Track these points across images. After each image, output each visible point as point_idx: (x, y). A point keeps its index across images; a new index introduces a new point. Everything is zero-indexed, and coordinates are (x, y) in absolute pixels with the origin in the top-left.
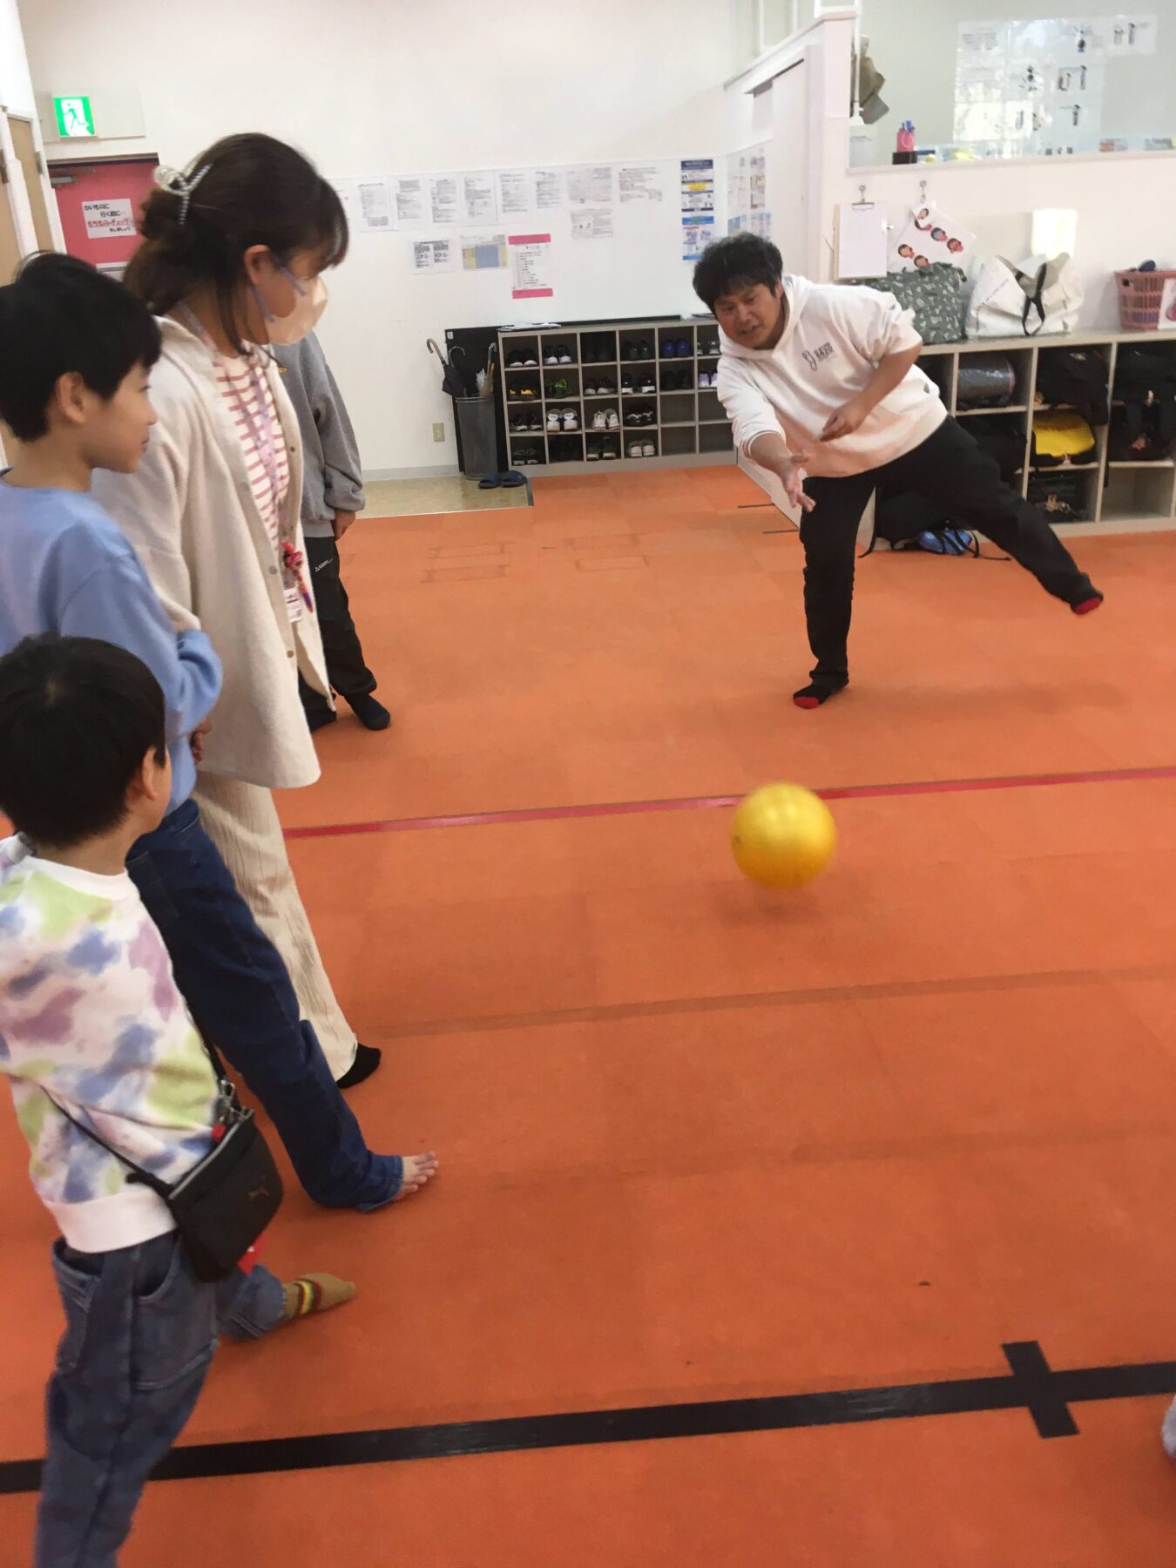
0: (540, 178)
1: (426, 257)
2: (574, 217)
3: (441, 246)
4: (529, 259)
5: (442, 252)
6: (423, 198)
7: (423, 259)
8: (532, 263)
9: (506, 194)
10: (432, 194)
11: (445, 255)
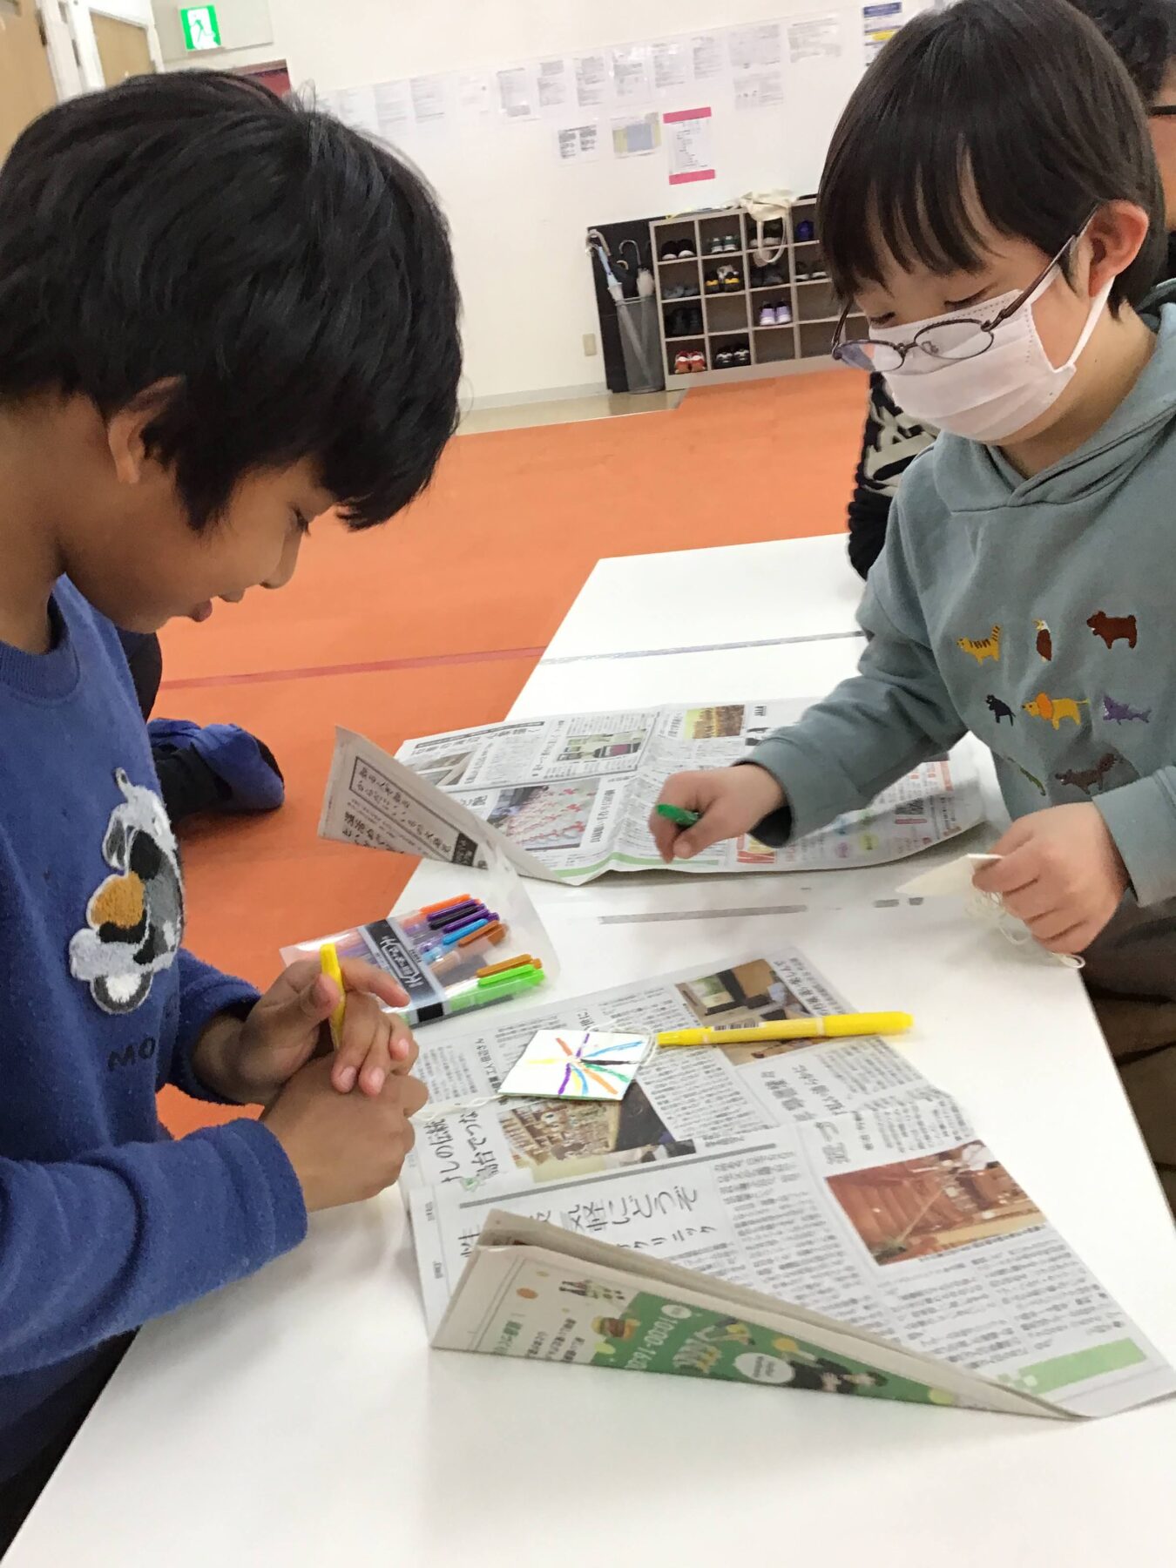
0: (698, 44)
1: (573, 145)
2: (738, 85)
3: (588, 132)
4: (687, 137)
5: (589, 138)
6: (568, 80)
7: (569, 149)
8: (690, 141)
9: (659, 66)
10: (578, 74)
11: (593, 142)
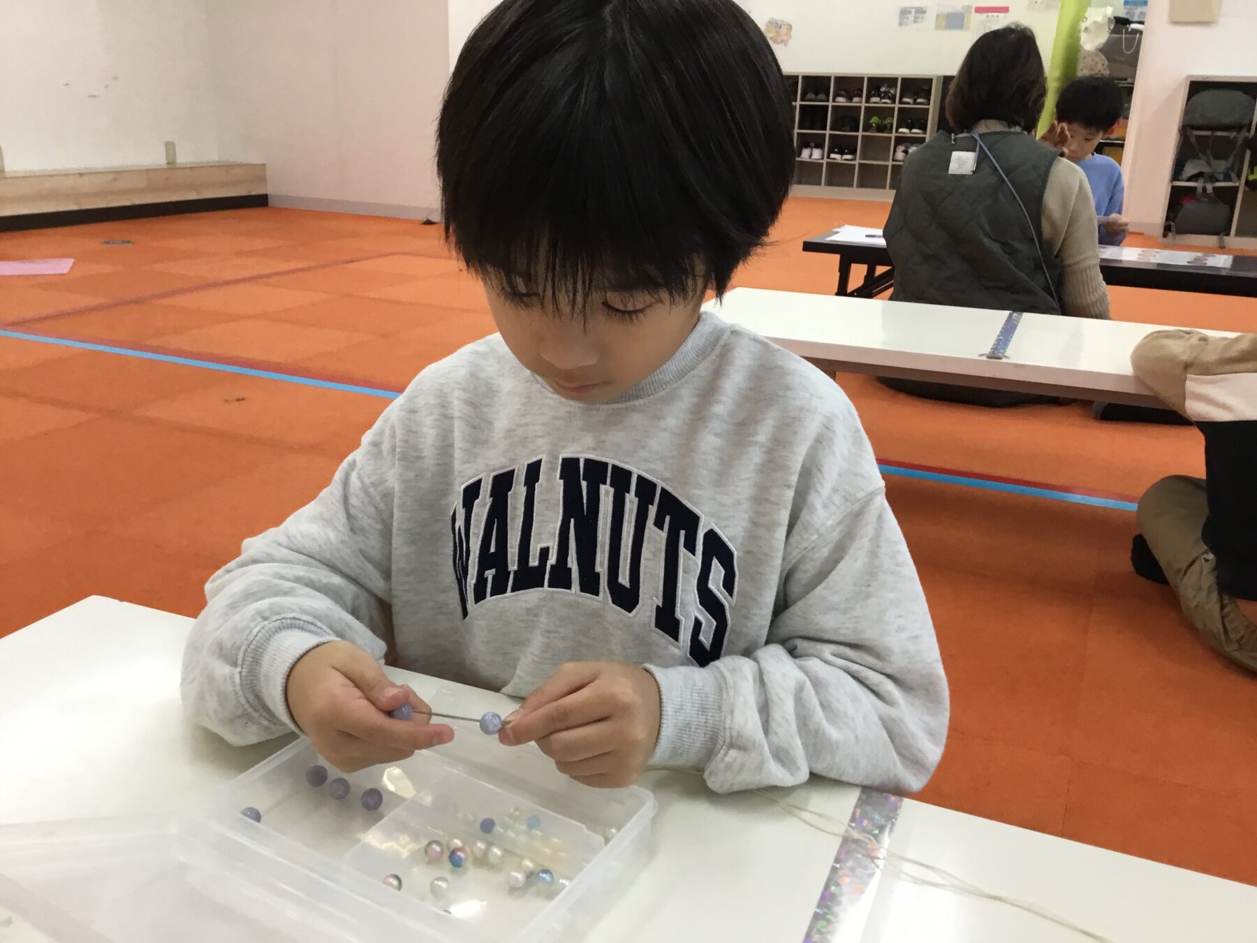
1: (908, 18)
3: (921, 11)
5: (920, 15)
7: (905, 20)
11: (922, 18)
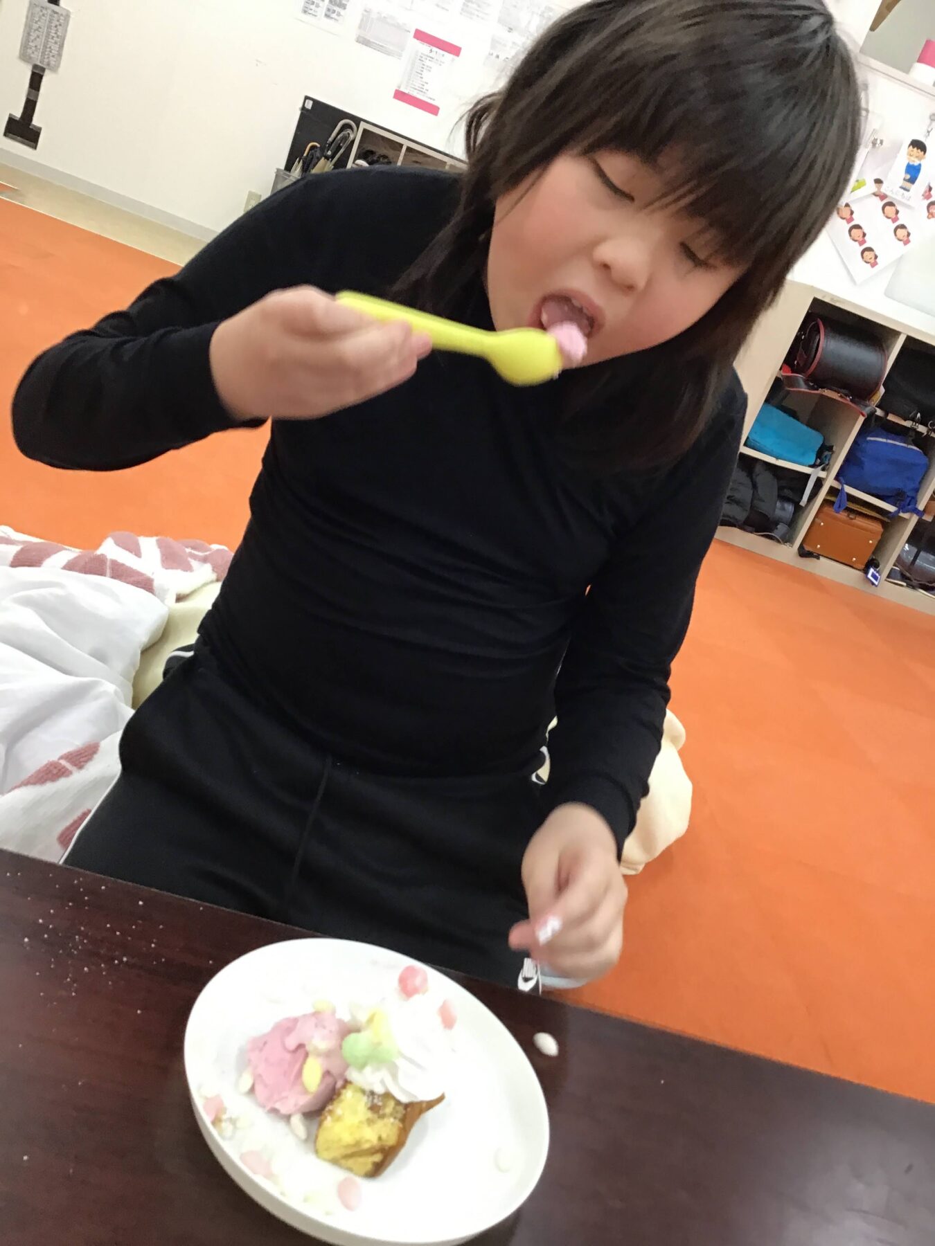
1: (318, 6)
2: (495, 43)
4: (427, 63)
5: (336, 8)
7: (313, 7)
8: (429, 69)
11: (339, 14)
